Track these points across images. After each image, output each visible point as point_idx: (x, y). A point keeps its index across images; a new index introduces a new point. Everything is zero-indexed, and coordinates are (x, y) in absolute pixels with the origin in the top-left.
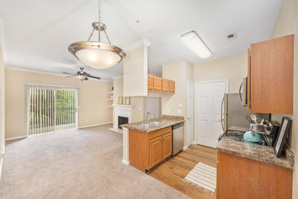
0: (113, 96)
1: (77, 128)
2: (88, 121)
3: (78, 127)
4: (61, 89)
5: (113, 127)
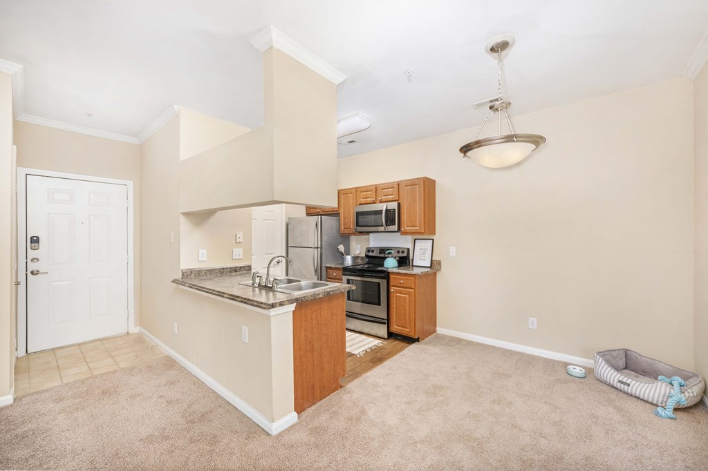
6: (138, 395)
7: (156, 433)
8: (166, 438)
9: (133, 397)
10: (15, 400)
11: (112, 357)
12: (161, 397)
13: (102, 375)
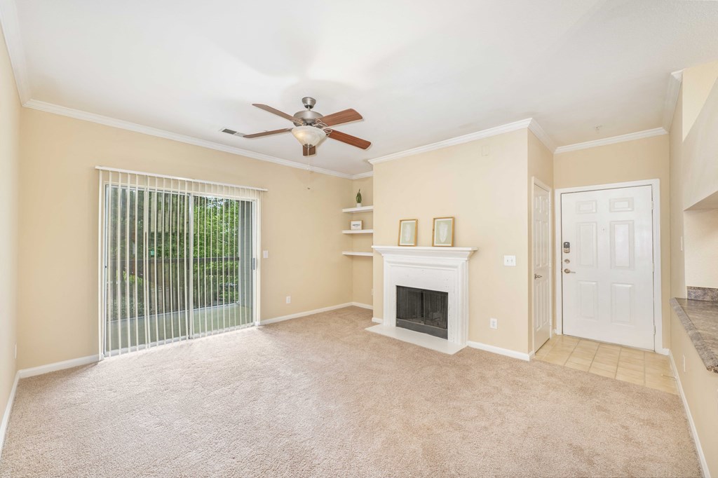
0: (372, 205)
1: (257, 322)
2: (288, 300)
3: (262, 318)
4: (197, 190)
5: (374, 319)
6: (605, 410)
7: (586, 452)
8: (591, 463)
9: (599, 408)
10: (533, 360)
11: (618, 366)
12: (623, 427)
13: (593, 375)
